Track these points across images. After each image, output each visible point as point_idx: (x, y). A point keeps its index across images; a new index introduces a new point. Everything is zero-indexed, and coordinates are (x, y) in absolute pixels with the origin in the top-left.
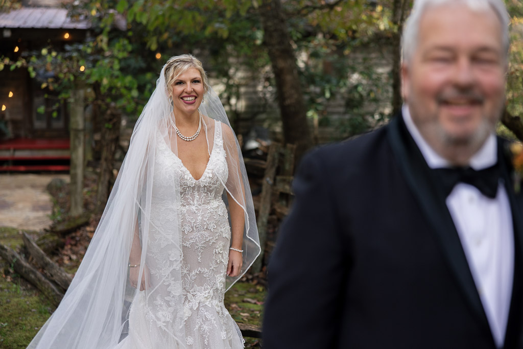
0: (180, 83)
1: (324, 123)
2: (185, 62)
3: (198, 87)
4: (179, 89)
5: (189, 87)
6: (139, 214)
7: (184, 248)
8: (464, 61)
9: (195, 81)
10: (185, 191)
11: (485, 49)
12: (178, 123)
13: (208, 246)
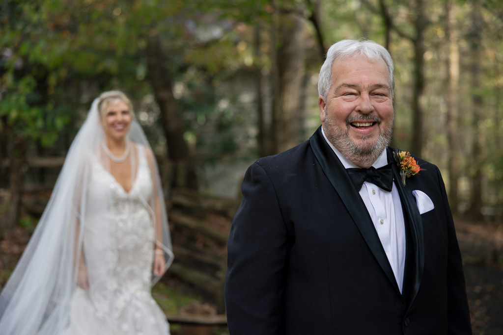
0: (112, 114)
1: (200, 143)
2: (114, 97)
3: (127, 118)
4: (111, 119)
5: (119, 117)
6: (78, 222)
7: (119, 251)
8: (365, 95)
9: (124, 113)
10: (117, 203)
11: (379, 86)
12: (110, 147)
13: (137, 249)
